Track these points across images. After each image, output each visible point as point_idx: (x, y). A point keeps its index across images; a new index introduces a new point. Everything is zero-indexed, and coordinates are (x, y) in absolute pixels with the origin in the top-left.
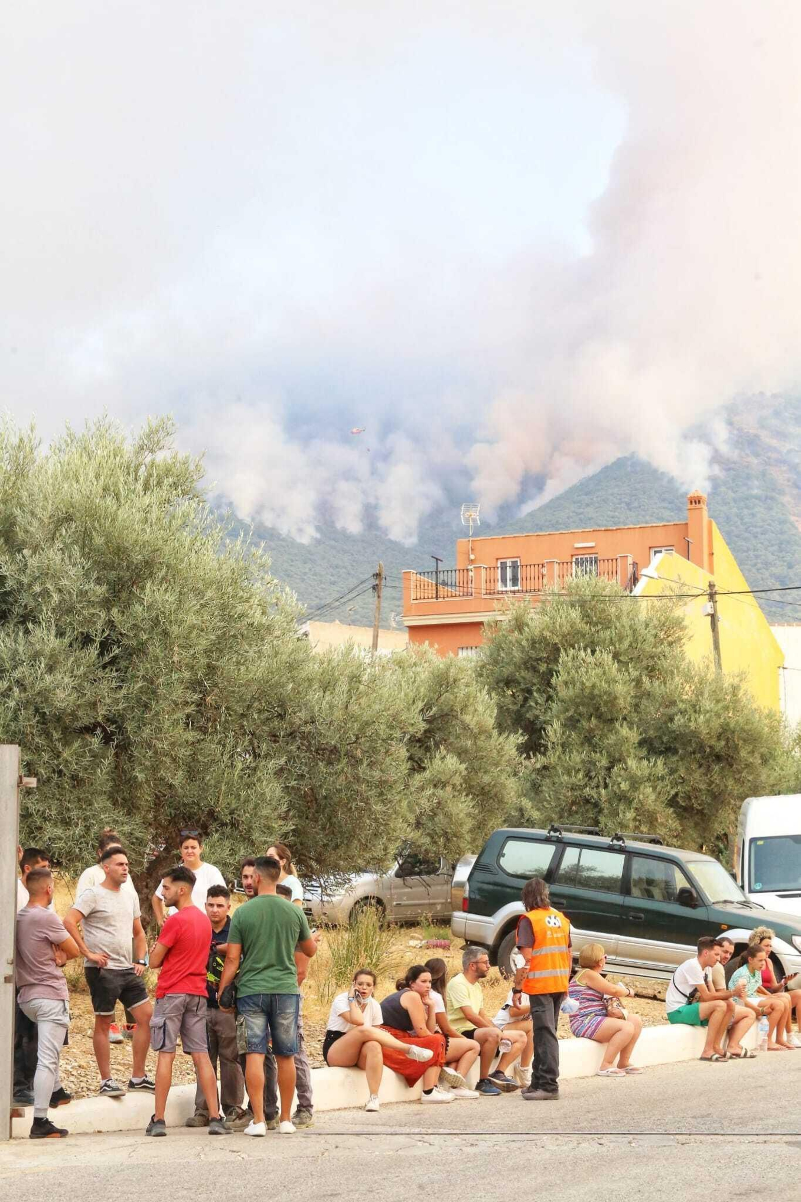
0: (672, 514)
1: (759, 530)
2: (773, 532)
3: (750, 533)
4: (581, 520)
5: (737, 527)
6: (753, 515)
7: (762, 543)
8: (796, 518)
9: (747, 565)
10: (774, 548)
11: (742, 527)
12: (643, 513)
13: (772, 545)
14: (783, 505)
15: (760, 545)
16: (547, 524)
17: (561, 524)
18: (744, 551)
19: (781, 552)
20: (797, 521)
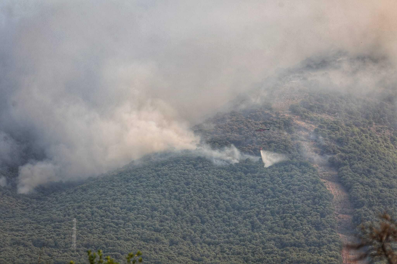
0: (228, 173)
1: (296, 187)
2: (307, 190)
3: (289, 189)
4: (159, 175)
5: (279, 185)
6: (292, 177)
7: (299, 197)
8: (324, 181)
9: (288, 213)
10: (309, 201)
11: (283, 185)
12: (207, 172)
13: (308, 199)
14: (314, 170)
15: (297, 199)
16: (133, 177)
17: (143, 178)
18: (286, 203)
19: (315, 204)
20: (324, 182)
